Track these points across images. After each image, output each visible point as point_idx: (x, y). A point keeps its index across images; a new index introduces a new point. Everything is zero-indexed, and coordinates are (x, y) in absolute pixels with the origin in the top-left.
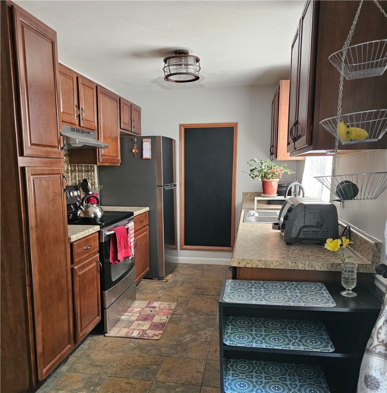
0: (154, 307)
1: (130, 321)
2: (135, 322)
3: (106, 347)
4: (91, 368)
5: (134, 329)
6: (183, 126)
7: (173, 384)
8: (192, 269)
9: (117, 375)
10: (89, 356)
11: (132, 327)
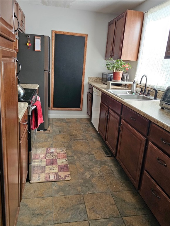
0: (52, 153)
1: (42, 166)
2: (46, 167)
3: (36, 193)
4: (35, 218)
5: (49, 173)
6: (54, 32)
7: (103, 220)
8: (59, 122)
9: (59, 221)
10: (26, 206)
11: (46, 172)
